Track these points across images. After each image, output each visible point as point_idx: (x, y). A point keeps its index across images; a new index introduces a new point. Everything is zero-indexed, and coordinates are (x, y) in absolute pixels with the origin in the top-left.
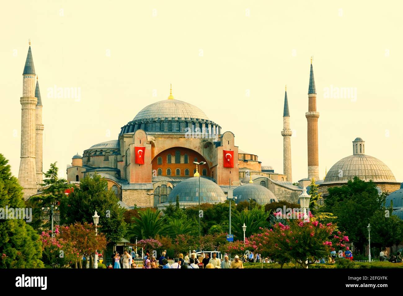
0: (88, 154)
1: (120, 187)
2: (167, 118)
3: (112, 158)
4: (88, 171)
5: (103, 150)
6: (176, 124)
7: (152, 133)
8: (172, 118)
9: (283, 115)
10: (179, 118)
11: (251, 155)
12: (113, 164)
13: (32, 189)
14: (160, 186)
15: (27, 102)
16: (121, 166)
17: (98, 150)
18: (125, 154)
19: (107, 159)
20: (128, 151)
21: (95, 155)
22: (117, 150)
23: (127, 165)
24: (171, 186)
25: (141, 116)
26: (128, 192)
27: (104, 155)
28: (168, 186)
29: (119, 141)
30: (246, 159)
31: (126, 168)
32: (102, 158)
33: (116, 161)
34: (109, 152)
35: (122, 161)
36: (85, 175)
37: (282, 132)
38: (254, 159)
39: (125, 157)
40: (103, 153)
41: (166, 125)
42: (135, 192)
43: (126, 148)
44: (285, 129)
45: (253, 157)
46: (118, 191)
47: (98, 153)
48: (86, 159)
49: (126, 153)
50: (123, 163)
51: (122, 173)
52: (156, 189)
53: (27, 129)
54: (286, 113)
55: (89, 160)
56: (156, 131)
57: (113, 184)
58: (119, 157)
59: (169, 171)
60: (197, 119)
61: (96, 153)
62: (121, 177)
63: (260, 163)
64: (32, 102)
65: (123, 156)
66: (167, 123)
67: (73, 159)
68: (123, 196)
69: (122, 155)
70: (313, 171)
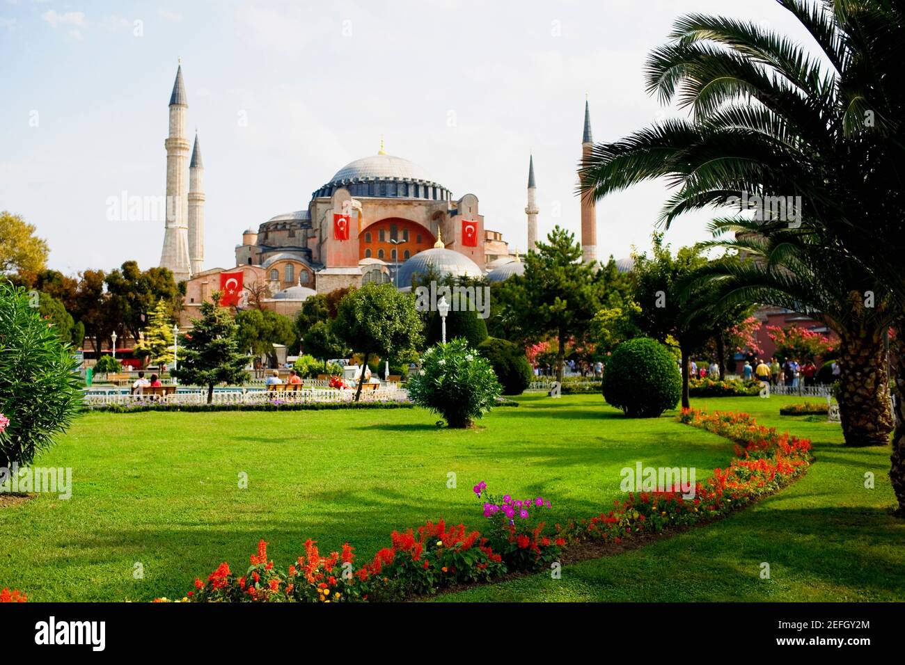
0: (265, 229)
1: (312, 272)
2: (378, 178)
3: (299, 233)
4: (264, 251)
5: (287, 222)
6: (391, 185)
7: (358, 197)
8: (386, 178)
9: (527, 186)
10: (395, 178)
11: (495, 233)
12: (301, 242)
13: (183, 274)
14: (371, 271)
15: (174, 145)
16: (312, 244)
17: (279, 223)
18: (318, 227)
19: (292, 235)
20: (323, 222)
21: (276, 229)
22: (307, 223)
23: (321, 242)
24: (388, 272)
25: (341, 175)
26: (324, 279)
27: (289, 230)
28: (382, 272)
29: (309, 211)
30: (489, 238)
31: (320, 248)
32: (286, 234)
33: (306, 238)
34: (295, 226)
35: (314, 237)
36: (261, 257)
37: (526, 209)
38: (498, 239)
39: (319, 231)
40: (288, 227)
41: (377, 186)
42: (336, 278)
43: (319, 219)
44: (530, 205)
45: (498, 235)
46: (309, 278)
47: (279, 227)
48: (263, 235)
49: (321, 226)
50: (317, 240)
51: (315, 254)
52: (365, 275)
53: (174, 186)
54: (531, 184)
55: (266, 237)
56: (362, 195)
57: (302, 268)
58: (309, 231)
59: (381, 252)
60: (421, 181)
61: (276, 227)
62: (313, 259)
63: (506, 244)
64: (183, 146)
65: (316, 230)
66: (379, 185)
67: (244, 234)
68: (316, 285)
69: (315, 228)
70: (589, 253)
